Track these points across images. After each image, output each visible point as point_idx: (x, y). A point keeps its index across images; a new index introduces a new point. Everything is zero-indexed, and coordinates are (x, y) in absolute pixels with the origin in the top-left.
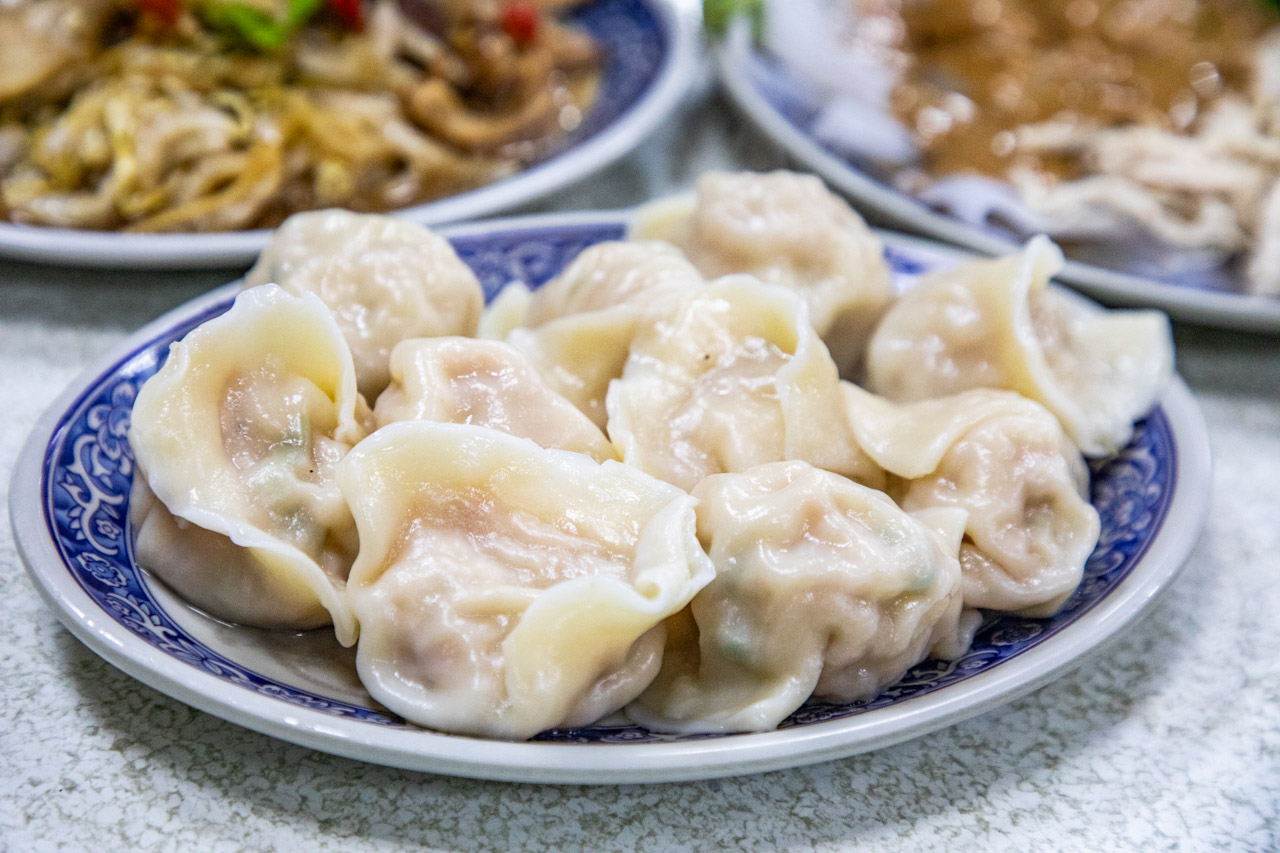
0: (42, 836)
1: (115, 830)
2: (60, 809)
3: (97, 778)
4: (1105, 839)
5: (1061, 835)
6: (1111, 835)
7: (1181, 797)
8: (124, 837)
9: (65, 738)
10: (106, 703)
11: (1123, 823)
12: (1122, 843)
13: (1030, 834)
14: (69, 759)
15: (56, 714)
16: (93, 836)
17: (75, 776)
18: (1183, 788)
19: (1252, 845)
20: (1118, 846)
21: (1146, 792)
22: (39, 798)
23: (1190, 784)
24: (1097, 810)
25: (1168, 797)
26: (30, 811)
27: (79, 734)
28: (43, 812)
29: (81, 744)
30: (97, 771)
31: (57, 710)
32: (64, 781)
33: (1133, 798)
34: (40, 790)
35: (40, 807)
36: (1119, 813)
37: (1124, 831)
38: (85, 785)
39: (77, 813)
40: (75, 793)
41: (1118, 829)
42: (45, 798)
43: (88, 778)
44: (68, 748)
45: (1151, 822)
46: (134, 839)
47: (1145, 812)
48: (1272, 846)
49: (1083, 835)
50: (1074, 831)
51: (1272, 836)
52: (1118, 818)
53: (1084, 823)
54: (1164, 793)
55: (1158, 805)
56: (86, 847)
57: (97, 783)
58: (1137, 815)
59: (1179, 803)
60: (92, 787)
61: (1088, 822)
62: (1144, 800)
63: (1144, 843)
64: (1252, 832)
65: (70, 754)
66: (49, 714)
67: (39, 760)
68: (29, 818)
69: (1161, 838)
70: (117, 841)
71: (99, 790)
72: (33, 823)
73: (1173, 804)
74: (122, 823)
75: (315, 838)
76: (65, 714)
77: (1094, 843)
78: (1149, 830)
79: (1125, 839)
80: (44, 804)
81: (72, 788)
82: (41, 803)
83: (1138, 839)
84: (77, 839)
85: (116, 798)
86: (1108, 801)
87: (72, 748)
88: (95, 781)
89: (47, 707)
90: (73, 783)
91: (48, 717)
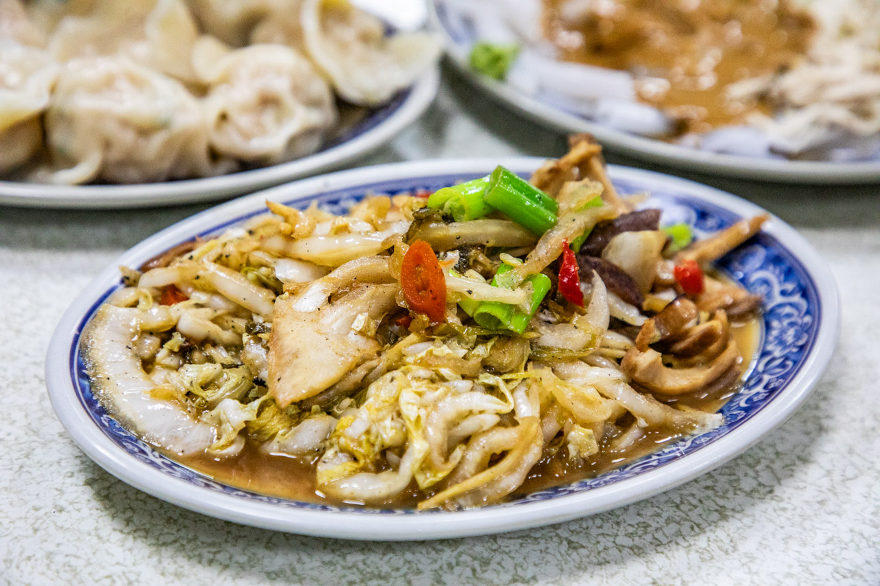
0: (46, 541)
1: (93, 533)
2: (55, 523)
3: (77, 503)
4: (727, 491)
5: (699, 490)
6: (731, 488)
7: (772, 461)
8: (99, 538)
9: (53, 481)
10: (77, 457)
11: (738, 480)
12: (738, 492)
13: (679, 492)
14: (58, 492)
15: (45, 466)
16: (79, 538)
17: (62, 503)
18: (772, 456)
19: (820, 487)
20: (736, 494)
21: (750, 461)
22: (41, 518)
23: (777, 454)
24: (720, 474)
25: (764, 463)
26: (36, 526)
27: (62, 477)
28: (44, 526)
29: (64, 483)
30: (76, 499)
31: (45, 464)
32: (55, 507)
33: (743, 465)
34: (41, 513)
35: (42, 523)
36: (734, 475)
37: (739, 485)
38: (70, 508)
39: (67, 525)
40: (63, 513)
41: (735, 484)
42: (45, 517)
43: (71, 503)
44: (56, 486)
45: (755, 478)
46: (106, 538)
47: (751, 473)
48: (833, 486)
49: (713, 489)
50: (707, 488)
51: (832, 480)
52: (733, 478)
53: (713, 482)
54: (762, 460)
55: (758, 468)
56: (75, 545)
57: (77, 506)
58: (746, 475)
59: (772, 465)
60: (74, 509)
61: (716, 481)
62: (750, 466)
63: (752, 491)
64: (819, 479)
65: (57, 490)
66: (41, 466)
67: (38, 495)
68: (36, 530)
69: (762, 487)
70: (94, 540)
71: (79, 510)
72: (39, 533)
73: (768, 467)
74: (96, 529)
75: (223, 529)
76: (51, 466)
77: (721, 494)
78: (754, 483)
79: (740, 489)
80: (45, 521)
81: (61, 511)
82: (43, 520)
83: (748, 489)
84: (68, 541)
85: (91, 514)
86: (727, 468)
87: (58, 486)
88: (76, 505)
89: (38, 462)
90: (62, 507)
91: (41, 468)
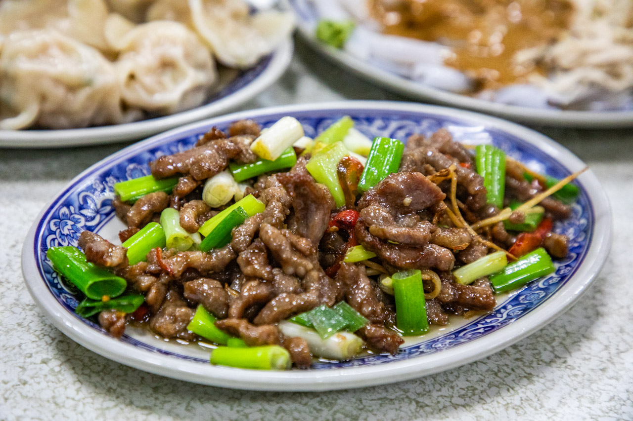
0: (15, 407)
1: (51, 401)
2: (21, 394)
3: (37, 377)
4: (532, 362)
5: (511, 361)
6: (534, 360)
7: (564, 339)
8: (56, 404)
9: (16, 360)
10: (33, 342)
11: (539, 353)
12: (540, 363)
13: (497, 363)
14: (21, 370)
15: (9, 349)
16: (41, 405)
17: (25, 377)
18: (564, 335)
19: (601, 358)
20: (538, 364)
21: (548, 339)
22: (9, 389)
23: (567, 333)
24: (526, 349)
25: (558, 340)
26: (6, 396)
27: (23, 358)
28: (13, 396)
29: (25, 362)
30: (35, 374)
31: (9, 347)
32: (20, 380)
33: (542, 342)
34: (9, 386)
35: (11, 394)
36: (536, 349)
37: (540, 357)
38: (31, 381)
39: (30, 395)
40: (27, 386)
41: (538, 357)
42: (12, 389)
43: (32, 378)
44: (19, 365)
45: (552, 352)
46: (61, 405)
47: (549, 348)
48: (611, 358)
49: (522, 361)
50: (517, 359)
51: (609, 353)
52: (535, 352)
53: (521, 355)
54: (556, 338)
55: (554, 344)
56: (38, 411)
57: (37, 380)
58: (545, 349)
59: (564, 342)
60: (35, 382)
61: (523, 354)
62: (547, 342)
63: (550, 362)
64: (600, 352)
65: (20, 367)
66: (6, 349)
67: (5, 372)
68: (6, 399)
69: (558, 359)
70: (53, 406)
71: (39, 383)
72: (9, 402)
73: (561, 343)
74: (54, 397)
75: (152, 396)
76: (14, 349)
77: (527, 364)
78: (552, 356)
79: (542, 360)
80: (12, 392)
81: (25, 383)
82: (11, 392)
83: (548, 360)
84: (32, 407)
85: (48, 386)
86: (530, 344)
87: (21, 365)
88: (35, 379)
89: (4, 346)
90: (25, 381)
91: (6, 351)
